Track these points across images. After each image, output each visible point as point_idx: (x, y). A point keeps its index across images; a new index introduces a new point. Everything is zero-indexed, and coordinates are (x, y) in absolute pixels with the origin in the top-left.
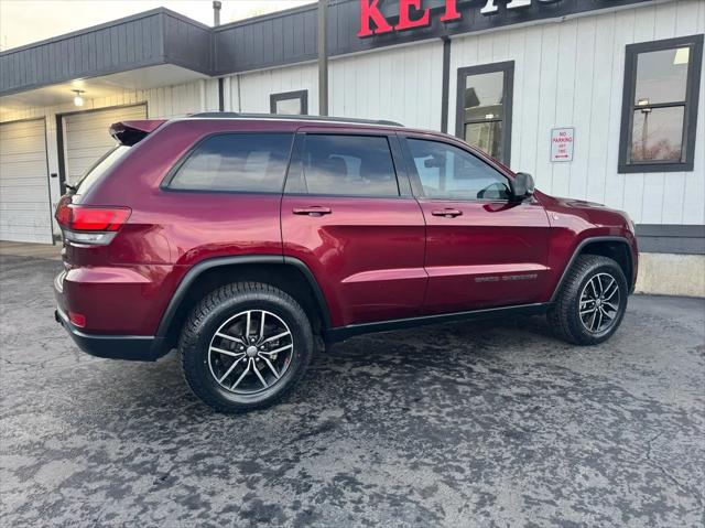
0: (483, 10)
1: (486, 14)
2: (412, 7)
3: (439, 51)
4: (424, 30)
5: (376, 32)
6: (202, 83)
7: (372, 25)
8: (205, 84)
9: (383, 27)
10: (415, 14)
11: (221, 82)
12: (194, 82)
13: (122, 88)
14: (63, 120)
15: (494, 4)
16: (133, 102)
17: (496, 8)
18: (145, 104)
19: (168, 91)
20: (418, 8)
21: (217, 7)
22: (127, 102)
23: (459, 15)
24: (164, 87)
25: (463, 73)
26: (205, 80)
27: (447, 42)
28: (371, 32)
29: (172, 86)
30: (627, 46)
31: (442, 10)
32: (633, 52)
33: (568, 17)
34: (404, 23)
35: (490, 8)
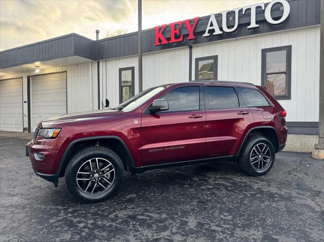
0: (204, 35)
1: (205, 37)
2: (176, 34)
3: (187, 51)
4: (181, 43)
5: (162, 43)
6: (90, 63)
7: (160, 41)
8: (92, 64)
9: (165, 42)
10: (177, 37)
11: (98, 63)
12: (87, 63)
13: (56, 65)
14: (31, 78)
15: (208, 33)
16: (61, 71)
17: (209, 35)
18: (66, 72)
19: (76, 66)
20: (178, 34)
21: (97, 32)
22: (58, 71)
23: (194, 37)
24: (74, 65)
25: (197, 60)
26: (92, 62)
27: (191, 48)
28: (160, 44)
29: (77, 65)
30: (262, 50)
31: (188, 35)
32: (264, 52)
33: (238, 38)
34: (173, 40)
35: (206, 34)
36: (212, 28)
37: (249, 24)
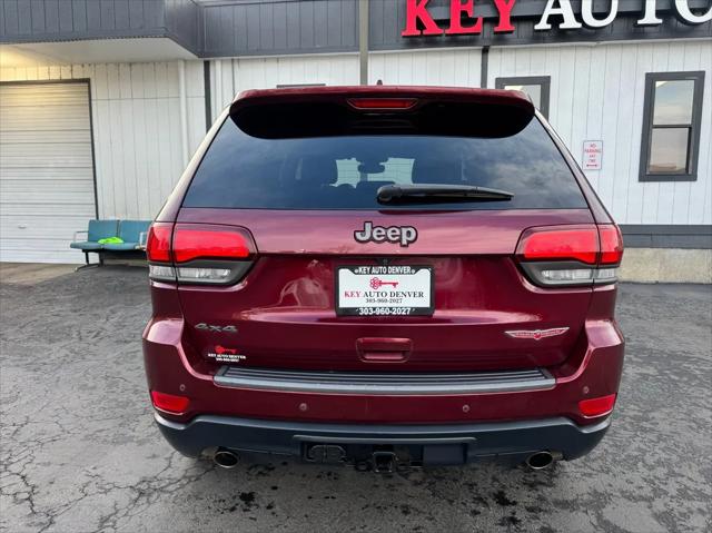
0: (537, 27)
1: (539, 31)
2: (464, 13)
3: (476, 59)
5: (425, 32)
6: (182, 64)
7: (420, 26)
8: (185, 67)
9: (432, 29)
10: (467, 21)
11: (207, 65)
12: (170, 63)
15: (548, 23)
16: (66, 76)
17: (549, 26)
18: (87, 81)
19: (125, 69)
20: (471, 16)
23: (513, 28)
24: (118, 64)
25: (502, 82)
26: (186, 60)
27: (485, 51)
28: (419, 33)
29: (131, 64)
30: (647, 74)
31: (496, 20)
32: (651, 79)
34: (456, 27)
35: (543, 25)
36: (556, 11)
37: (641, 14)
